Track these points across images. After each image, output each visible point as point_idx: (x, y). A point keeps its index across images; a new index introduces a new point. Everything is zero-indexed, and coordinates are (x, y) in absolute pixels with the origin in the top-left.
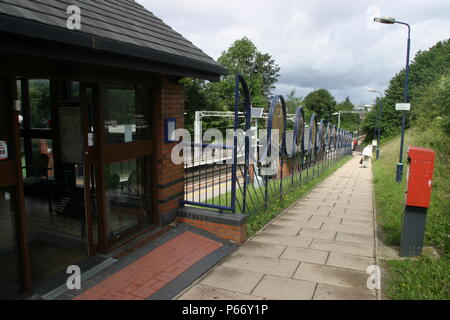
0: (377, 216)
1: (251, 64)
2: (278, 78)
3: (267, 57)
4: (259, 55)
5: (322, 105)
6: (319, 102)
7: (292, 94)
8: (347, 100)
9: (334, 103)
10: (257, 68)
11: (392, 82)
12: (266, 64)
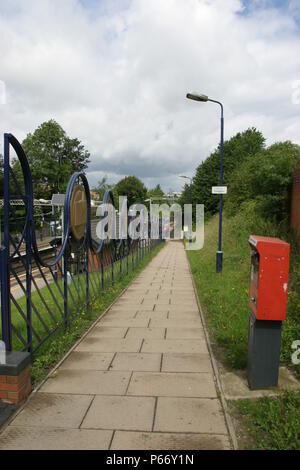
0: (206, 318)
1: (59, 149)
2: (87, 164)
3: (75, 143)
4: (67, 140)
5: (134, 192)
6: (130, 188)
7: (104, 181)
8: (158, 187)
9: (145, 191)
10: (65, 153)
11: (198, 169)
12: (76, 149)
